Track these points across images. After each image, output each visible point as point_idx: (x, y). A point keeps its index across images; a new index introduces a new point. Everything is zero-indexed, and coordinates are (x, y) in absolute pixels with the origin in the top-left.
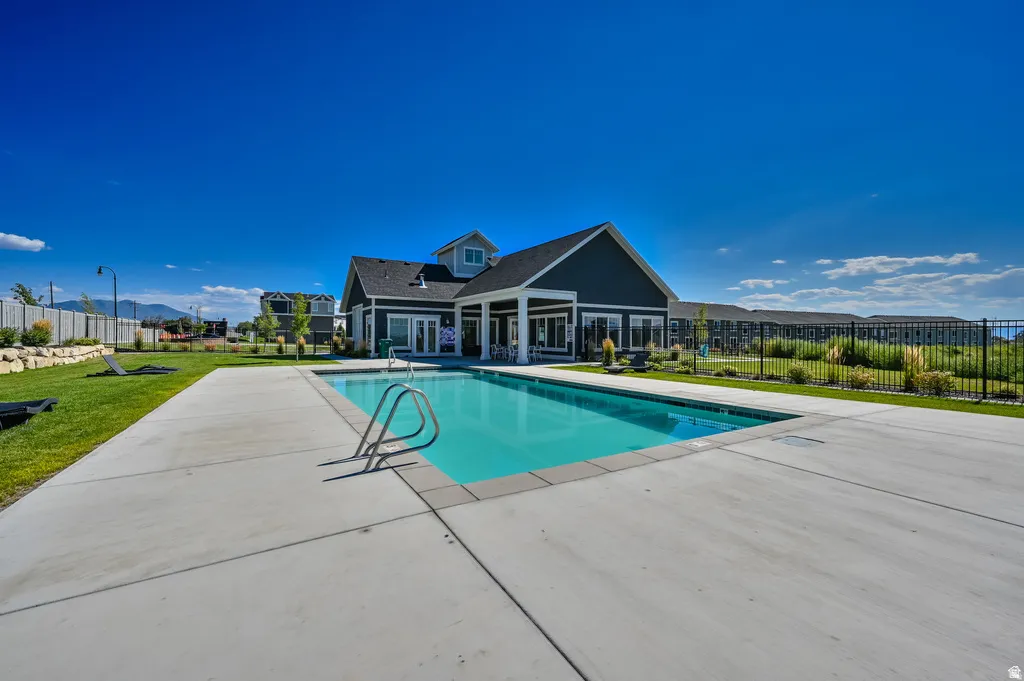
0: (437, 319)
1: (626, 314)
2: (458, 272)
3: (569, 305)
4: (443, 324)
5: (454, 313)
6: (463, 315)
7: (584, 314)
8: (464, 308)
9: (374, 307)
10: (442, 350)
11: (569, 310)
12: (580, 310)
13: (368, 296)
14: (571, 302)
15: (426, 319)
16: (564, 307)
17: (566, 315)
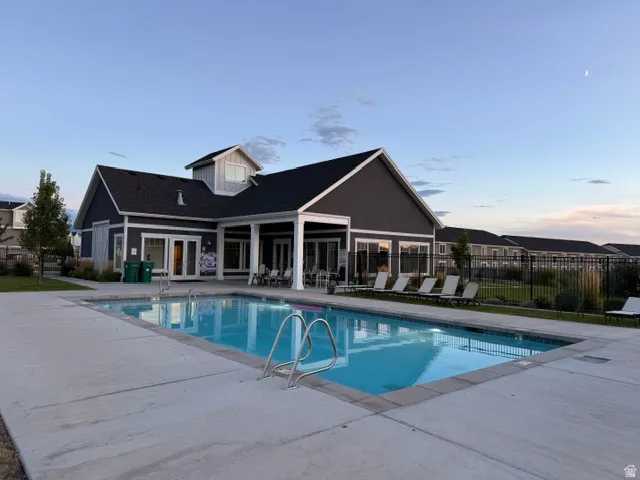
0: (198, 239)
1: (395, 240)
2: (219, 189)
3: (343, 230)
4: (204, 244)
5: (216, 234)
6: (226, 236)
7: (357, 240)
8: (227, 229)
9: (127, 225)
10: (202, 274)
11: (343, 236)
12: (354, 235)
13: (120, 213)
14: (345, 227)
15: (185, 239)
16: (338, 231)
17: (339, 240)
